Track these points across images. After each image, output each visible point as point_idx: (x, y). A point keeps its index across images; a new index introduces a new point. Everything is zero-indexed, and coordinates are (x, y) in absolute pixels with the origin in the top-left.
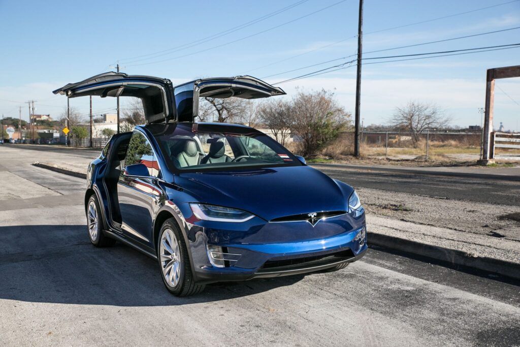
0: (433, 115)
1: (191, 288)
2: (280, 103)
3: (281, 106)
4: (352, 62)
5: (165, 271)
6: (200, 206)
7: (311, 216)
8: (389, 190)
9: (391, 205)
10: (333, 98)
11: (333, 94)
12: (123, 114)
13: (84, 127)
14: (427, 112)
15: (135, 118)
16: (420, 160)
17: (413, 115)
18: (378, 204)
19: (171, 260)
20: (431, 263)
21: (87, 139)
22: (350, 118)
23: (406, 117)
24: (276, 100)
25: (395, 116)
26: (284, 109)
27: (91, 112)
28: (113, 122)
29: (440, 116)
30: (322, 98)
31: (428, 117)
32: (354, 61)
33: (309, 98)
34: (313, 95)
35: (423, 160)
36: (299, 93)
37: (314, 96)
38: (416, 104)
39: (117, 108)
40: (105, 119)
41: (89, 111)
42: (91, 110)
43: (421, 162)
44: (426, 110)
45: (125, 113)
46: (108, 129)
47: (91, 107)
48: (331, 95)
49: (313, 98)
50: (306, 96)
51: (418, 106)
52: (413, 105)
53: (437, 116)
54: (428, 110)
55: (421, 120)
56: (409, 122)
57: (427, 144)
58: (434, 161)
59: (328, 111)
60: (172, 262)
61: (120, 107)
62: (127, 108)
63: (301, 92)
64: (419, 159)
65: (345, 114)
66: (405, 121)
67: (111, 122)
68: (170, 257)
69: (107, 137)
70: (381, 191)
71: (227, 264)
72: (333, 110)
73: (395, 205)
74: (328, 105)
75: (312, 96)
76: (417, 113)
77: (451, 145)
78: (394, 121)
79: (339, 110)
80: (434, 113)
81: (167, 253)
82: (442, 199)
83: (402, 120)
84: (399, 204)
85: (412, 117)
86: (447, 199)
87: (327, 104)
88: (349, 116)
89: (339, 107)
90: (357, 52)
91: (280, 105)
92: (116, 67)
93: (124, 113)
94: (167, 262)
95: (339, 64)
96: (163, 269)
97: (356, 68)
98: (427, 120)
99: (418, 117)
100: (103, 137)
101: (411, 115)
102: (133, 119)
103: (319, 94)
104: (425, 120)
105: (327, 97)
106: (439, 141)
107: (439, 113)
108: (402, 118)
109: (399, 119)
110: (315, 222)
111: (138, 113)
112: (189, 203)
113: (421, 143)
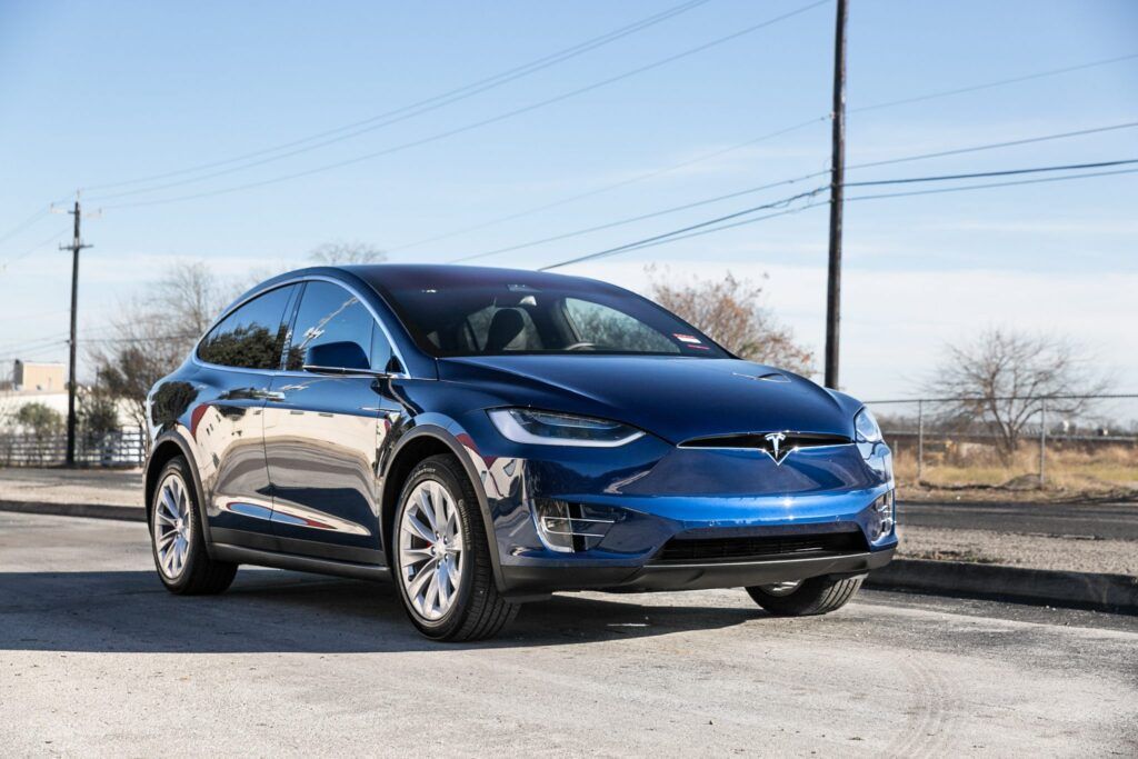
0: (1059, 371)
1: (486, 615)
2: (592, 320)
3: (596, 329)
4: (814, 193)
5: (413, 589)
6: (514, 416)
7: (771, 441)
8: (935, 527)
9: (944, 553)
10: (759, 302)
11: (759, 290)
12: (88, 357)
14: (1043, 361)
15: (127, 369)
16: (1021, 487)
17: (998, 370)
18: (908, 552)
19: (431, 558)
20: (1052, 606)
22: (809, 363)
23: (978, 377)
24: (583, 312)
25: (943, 373)
26: (605, 337)
28: (44, 387)
29: (1081, 373)
30: (726, 303)
31: (1045, 376)
32: (819, 190)
33: (685, 301)
34: (699, 289)
35: (1031, 486)
36: (654, 285)
37: (701, 296)
38: (1006, 337)
39: (68, 337)
40: (18, 378)
43: (1024, 490)
44: (1037, 353)
45: (96, 353)
46: (36, 406)
48: (752, 295)
49: (696, 300)
50: (678, 295)
51: (1013, 342)
52: (998, 337)
53: (1071, 375)
54: (1044, 354)
55: (1023, 385)
56: (988, 390)
57: (1040, 456)
58: (1063, 490)
59: (746, 340)
60: (434, 562)
61: (79, 335)
63: (660, 283)
64: (1019, 484)
65: (793, 351)
66: (972, 387)
67: (39, 388)
68: (427, 551)
69: (32, 431)
70: (913, 528)
71: (578, 542)
72: (759, 335)
73: (953, 553)
74: (743, 321)
75: (693, 295)
76: (1011, 364)
77: (1115, 460)
78: (939, 387)
79: (776, 340)
80: (1062, 363)
81: (419, 543)
82: (1083, 539)
83: (963, 383)
84: (964, 550)
85: (994, 375)
86: (1097, 538)
87: (738, 321)
88: (807, 357)
89: (777, 331)
90: (829, 165)
91: (595, 323)
92: (73, 209)
93: (91, 354)
94: (417, 567)
95: (776, 201)
96: (407, 584)
97: (827, 209)
98: (1040, 386)
99: (1013, 376)
100: (20, 430)
101: (993, 368)
102: (120, 370)
103: (718, 289)
104: (1035, 384)
105: (739, 297)
106: (1080, 451)
107: (1076, 365)
108: (962, 377)
109: (956, 380)
110: (780, 456)
111: (137, 350)
112: (486, 410)
113: (1024, 456)
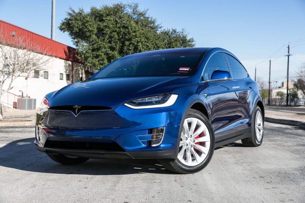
12: (291, 81)
13: (266, 91)
15: (299, 83)
21: (266, 99)
27: (270, 80)
40: (283, 86)
41: (269, 79)
42: (270, 78)
46: (280, 92)
47: (270, 76)
62: (294, 76)
69: (280, 97)
92: (288, 47)
100: (277, 97)
102: (297, 84)
